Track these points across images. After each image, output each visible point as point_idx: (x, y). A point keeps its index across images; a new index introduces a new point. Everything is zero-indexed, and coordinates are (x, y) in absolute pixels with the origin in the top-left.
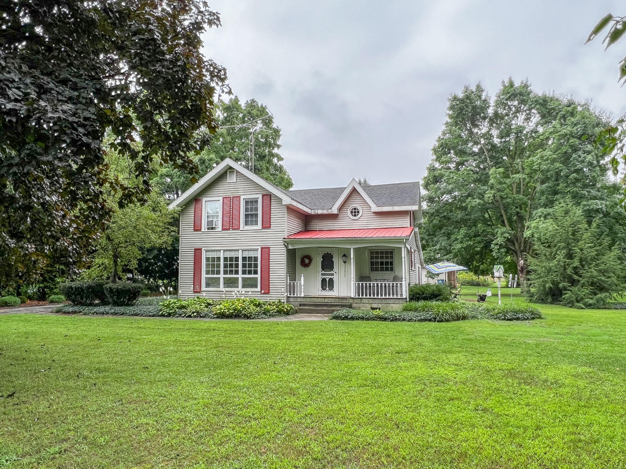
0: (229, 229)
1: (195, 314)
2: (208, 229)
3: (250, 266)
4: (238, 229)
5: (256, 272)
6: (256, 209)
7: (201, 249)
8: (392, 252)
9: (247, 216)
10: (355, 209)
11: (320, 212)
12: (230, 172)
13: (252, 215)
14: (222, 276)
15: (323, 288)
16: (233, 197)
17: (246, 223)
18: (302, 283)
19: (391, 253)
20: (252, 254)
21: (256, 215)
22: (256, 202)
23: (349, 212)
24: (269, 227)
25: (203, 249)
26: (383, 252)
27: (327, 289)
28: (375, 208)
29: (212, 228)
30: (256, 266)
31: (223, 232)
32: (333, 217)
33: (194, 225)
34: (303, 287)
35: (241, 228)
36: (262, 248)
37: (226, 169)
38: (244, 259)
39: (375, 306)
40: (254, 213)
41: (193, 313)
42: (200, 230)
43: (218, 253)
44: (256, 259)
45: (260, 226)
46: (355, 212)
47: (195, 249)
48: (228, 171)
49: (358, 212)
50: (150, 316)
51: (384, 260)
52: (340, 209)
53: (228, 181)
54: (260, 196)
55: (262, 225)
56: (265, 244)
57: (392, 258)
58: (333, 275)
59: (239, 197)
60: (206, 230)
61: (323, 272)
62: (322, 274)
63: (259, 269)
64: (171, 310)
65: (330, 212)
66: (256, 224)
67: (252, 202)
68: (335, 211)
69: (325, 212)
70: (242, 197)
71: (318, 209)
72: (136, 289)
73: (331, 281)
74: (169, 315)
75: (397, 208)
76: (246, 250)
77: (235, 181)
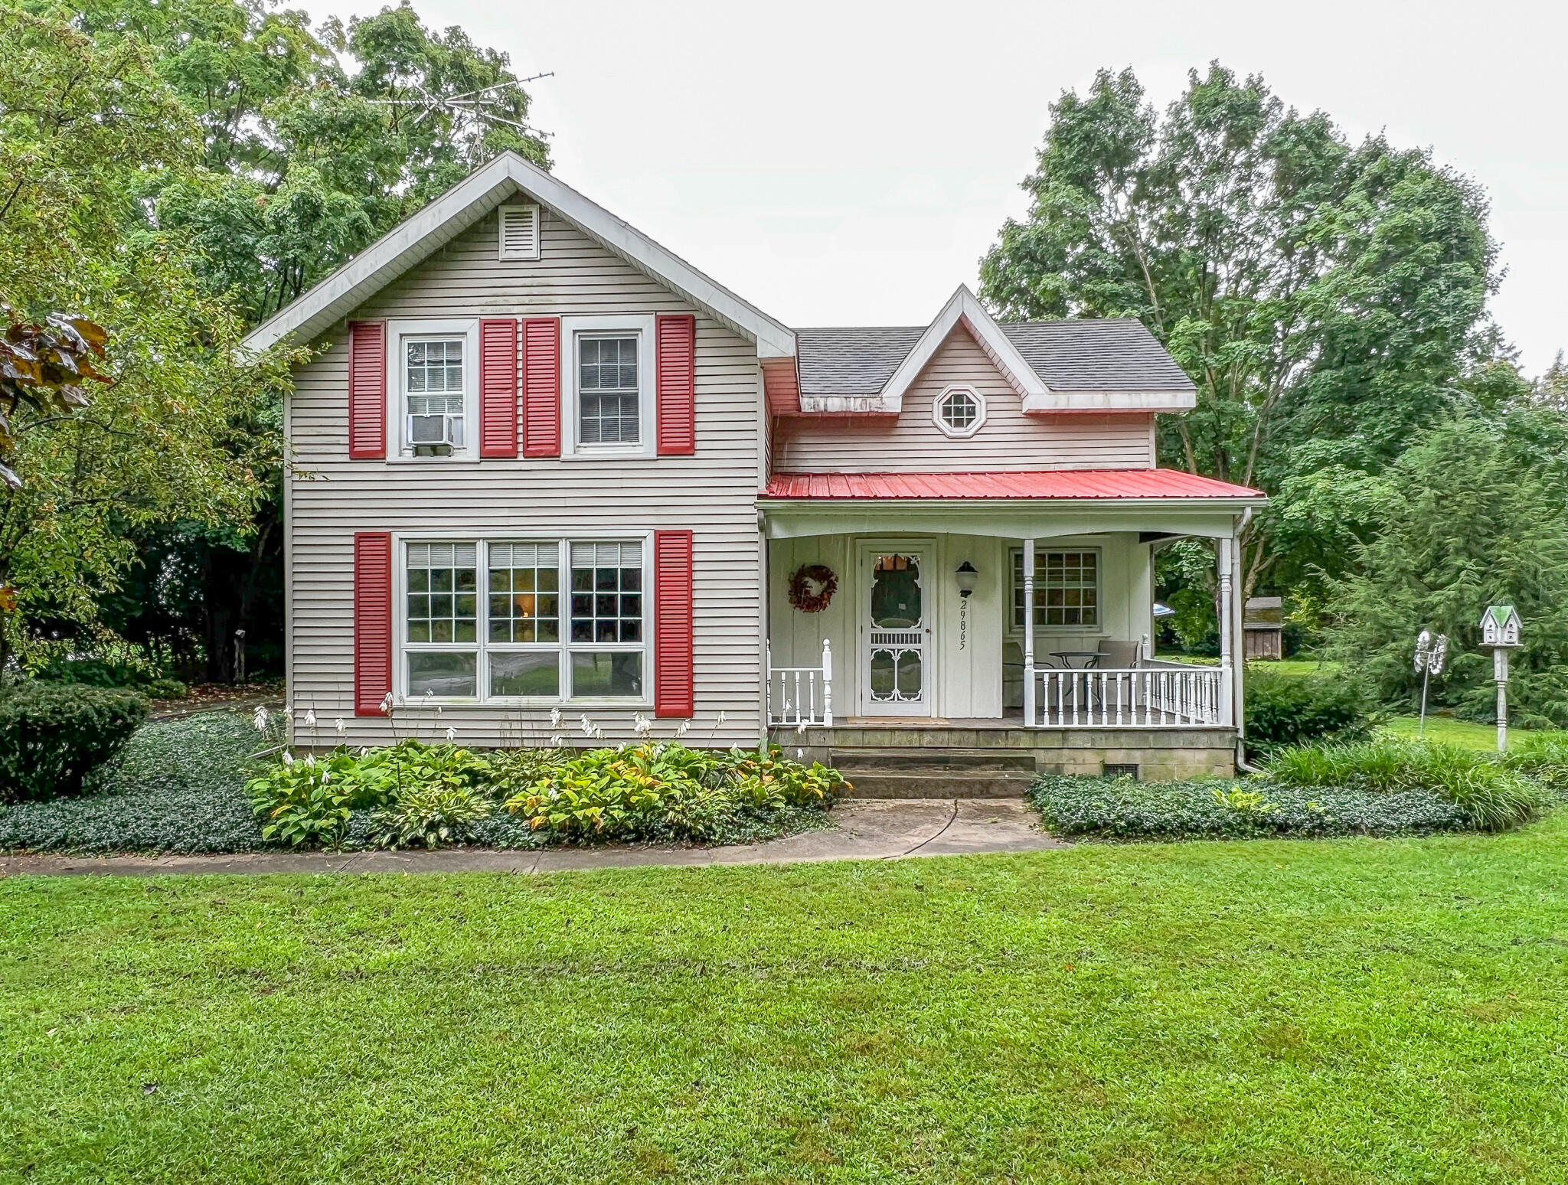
0: (510, 455)
1: (444, 832)
2: (417, 451)
3: (607, 605)
4: (554, 454)
5: (632, 632)
6: (630, 377)
7: (386, 538)
8: (1094, 556)
9: (587, 403)
10: (959, 399)
11: (835, 405)
12: (511, 216)
13: (609, 401)
14: (482, 645)
15: (881, 689)
16: (528, 323)
17: (587, 433)
18: (828, 675)
19: (1091, 559)
20: (616, 561)
21: (631, 402)
22: (630, 345)
23: (938, 410)
24: (688, 451)
25: (395, 537)
26: (1060, 556)
27: (896, 691)
28: (1040, 397)
29: (435, 450)
30: (632, 605)
31: (484, 466)
32: (881, 424)
33: (352, 436)
34: (827, 690)
35: (567, 450)
36: (659, 536)
37: (497, 200)
38: (581, 578)
39: (1117, 757)
40: (619, 390)
41: (433, 827)
42: (379, 455)
43: (464, 552)
44: (632, 578)
45: (647, 444)
46: (959, 410)
47: (360, 538)
48: (503, 210)
49: (972, 412)
50: (212, 850)
51: (1065, 585)
52: (908, 395)
53: (503, 255)
54: (646, 325)
55: (660, 441)
56: (672, 521)
57: (1091, 577)
58: (917, 639)
59: (554, 323)
60: (408, 456)
61: (881, 630)
62: (876, 638)
63: (647, 619)
64: (317, 816)
65: (873, 405)
66: (631, 432)
67: (608, 346)
68: (891, 401)
69: (855, 405)
70: (568, 325)
71: (827, 395)
72: (115, 716)
73: (911, 658)
74: (313, 841)
75: (1120, 401)
76: (586, 543)
77: (533, 254)
